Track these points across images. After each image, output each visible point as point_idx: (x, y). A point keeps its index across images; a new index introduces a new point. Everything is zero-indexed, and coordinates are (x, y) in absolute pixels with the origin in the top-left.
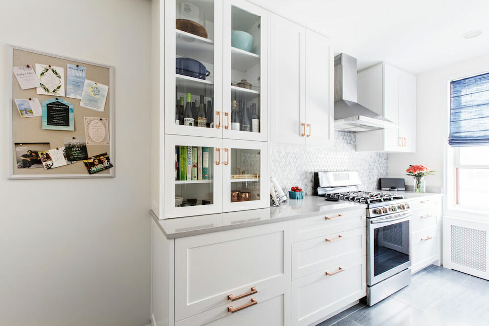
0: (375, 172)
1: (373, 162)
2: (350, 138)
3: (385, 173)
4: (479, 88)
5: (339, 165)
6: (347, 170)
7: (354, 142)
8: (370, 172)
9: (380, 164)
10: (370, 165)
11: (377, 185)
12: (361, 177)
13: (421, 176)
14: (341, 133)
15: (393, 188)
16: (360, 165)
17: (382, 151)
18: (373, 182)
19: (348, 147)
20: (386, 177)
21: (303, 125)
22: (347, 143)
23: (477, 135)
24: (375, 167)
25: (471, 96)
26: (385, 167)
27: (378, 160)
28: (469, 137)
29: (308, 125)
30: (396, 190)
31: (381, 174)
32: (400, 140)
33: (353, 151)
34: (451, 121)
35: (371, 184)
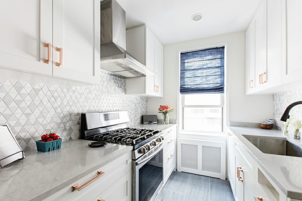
0: (139, 110)
1: (138, 103)
2: (121, 83)
3: (145, 112)
4: (194, 59)
5: (111, 105)
6: (118, 110)
7: (124, 86)
8: (136, 111)
9: (142, 105)
10: (136, 106)
11: (140, 121)
12: (129, 115)
13: (166, 113)
14: (113, 77)
15: (150, 122)
16: (129, 106)
17: (144, 95)
18: (138, 119)
19: (119, 90)
20: (146, 115)
21: (47, 45)
22: (118, 86)
23: (193, 87)
24: (139, 107)
25: (191, 63)
26: (145, 107)
27: (141, 102)
28: (189, 88)
29: (58, 50)
30: (152, 123)
31: (143, 112)
32: (155, 87)
33: (123, 93)
34: (181, 78)
35: (137, 120)
